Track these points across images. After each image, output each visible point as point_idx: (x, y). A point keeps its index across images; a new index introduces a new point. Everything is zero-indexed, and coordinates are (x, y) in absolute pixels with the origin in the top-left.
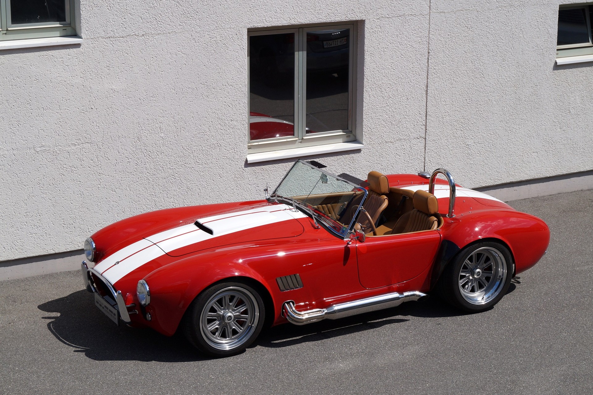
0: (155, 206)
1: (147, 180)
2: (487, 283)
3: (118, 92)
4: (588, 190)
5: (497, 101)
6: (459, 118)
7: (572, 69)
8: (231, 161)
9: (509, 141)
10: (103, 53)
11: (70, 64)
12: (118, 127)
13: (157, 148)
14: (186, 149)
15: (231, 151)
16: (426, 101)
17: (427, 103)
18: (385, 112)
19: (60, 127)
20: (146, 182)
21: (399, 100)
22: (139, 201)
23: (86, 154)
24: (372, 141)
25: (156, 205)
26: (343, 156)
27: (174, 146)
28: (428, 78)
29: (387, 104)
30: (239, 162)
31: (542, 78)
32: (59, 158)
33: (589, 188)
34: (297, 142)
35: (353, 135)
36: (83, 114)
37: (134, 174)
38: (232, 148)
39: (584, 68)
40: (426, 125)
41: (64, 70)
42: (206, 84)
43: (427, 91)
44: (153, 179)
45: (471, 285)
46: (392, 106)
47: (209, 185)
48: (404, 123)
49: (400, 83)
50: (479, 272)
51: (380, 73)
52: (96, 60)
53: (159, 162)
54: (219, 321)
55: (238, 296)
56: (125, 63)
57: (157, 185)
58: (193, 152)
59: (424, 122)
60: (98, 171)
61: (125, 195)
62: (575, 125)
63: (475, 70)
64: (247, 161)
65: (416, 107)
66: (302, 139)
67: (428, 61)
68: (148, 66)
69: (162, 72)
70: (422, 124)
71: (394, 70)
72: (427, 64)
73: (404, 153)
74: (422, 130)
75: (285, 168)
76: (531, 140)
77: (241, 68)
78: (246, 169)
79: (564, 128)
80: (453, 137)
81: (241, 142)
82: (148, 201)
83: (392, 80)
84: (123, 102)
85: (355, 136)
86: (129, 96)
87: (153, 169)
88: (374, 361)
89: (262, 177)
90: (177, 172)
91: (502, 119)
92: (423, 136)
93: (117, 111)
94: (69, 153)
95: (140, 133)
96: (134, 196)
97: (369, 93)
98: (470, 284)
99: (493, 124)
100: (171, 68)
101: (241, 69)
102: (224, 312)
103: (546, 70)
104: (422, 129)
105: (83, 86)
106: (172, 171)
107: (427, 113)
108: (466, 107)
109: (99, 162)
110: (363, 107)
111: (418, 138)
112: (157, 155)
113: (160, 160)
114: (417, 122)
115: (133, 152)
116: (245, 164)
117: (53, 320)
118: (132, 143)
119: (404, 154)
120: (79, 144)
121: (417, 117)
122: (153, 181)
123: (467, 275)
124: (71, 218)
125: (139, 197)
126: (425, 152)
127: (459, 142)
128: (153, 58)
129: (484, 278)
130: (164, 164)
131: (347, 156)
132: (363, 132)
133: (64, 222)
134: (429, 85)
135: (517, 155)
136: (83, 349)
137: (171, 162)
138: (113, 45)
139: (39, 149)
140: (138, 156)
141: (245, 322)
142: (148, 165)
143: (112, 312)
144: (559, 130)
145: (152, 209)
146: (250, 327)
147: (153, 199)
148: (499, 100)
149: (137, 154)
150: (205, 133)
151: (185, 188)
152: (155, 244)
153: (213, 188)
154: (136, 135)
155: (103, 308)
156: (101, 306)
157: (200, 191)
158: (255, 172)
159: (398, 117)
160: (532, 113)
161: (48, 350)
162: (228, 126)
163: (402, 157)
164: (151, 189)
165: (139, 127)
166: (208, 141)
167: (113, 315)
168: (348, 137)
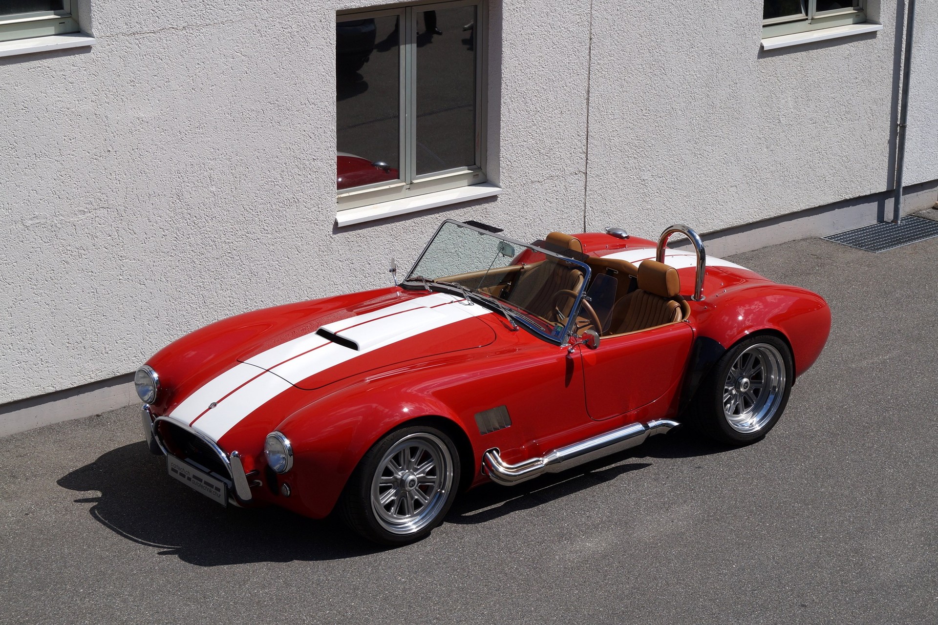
1: (191, 263)
2: (755, 398)
3: (147, 122)
4: (803, 240)
5: (683, 110)
6: (632, 139)
7: (782, 55)
8: (313, 225)
9: (699, 171)
10: (124, 59)
11: (76, 80)
12: (148, 179)
13: (206, 210)
14: (248, 209)
15: (313, 210)
16: (586, 114)
17: (588, 117)
18: (530, 134)
19: (62, 184)
20: (190, 266)
21: (550, 115)
22: (180, 298)
23: (100, 226)
24: (512, 182)
25: (205, 302)
26: (473, 207)
27: (231, 206)
28: (589, 79)
29: (533, 122)
30: (325, 226)
31: (743, 72)
32: (59, 236)
33: (804, 237)
34: (404, 189)
35: (483, 173)
36: (95, 161)
37: (172, 254)
38: (314, 204)
39: (798, 53)
40: (587, 152)
41: (66, 90)
42: (277, 102)
43: (588, 99)
44: (201, 260)
45: (734, 404)
46: (540, 125)
47: (282, 265)
48: (557, 150)
49: (551, 88)
50: (746, 383)
51: (523, 74)
52: (114, 72)
53: (209, 233)
54: (394, 489)
55: (423, 447)
56: (158, 75)
57: (207, 270)
58: (259, 214)
59: (584, 147)
60: (119, 253)
61: (158, 290)
62: (786, 142)
63: (654, 63)
64: (336, 223)
65: (573, 125)
66: (411, 184)
67: (590, 52)
68: (191, 78)
69: (213, 86)
70: (581, 152)
71: (543, 67)
72: (588, 57)
73: (557, 197)
74: (582, 160)
75: (391, 231)
76: (728, 168)
77: (327, 75)
78: (335, 236)
79: (773, 146)
80: (624, 170)
81: (328, 193)
82: (193, 297)
83: (540, 85)
84: (154, 139)
85: (485, 175)
86: (164, 128)
87: (201, 244)
88: (635, 535)
89: (358, 248)
90: (235, 248)
91: (690, 138)
92: (583, 169)
93: (146, 153)
94: (75, 226)
95: (180, 188)
96: (173, 290)
97: (508, 106)
98: (733, 402)
99: (677, 146)
100: (226, 80)
101: (328, 77)
102: (402, 474)
103: (749, 58)
105: (96, 114)
106: (228, 246)
107: (588, 134)
108: (641, 122)
109: (120, 238)
110: (500, 129)
111: (576, 174)
112: (206, 222)
113: (210, 230)
114: (575, 148)
115: (170, 219)
116: (333, 229)
117: (95, 504)
118: (169, 205)
119: (557, 199)
120: (91, 211)
121: (575, 140)
122: (200, 265)
123: (730, 388)
124: (79, 333)
125: (180, 291)
126: (586, 195)
127: (631, 177)
128: (198, 64)
129: (752, 391)
130: (216, 236)
131: (477, 207)
132: (501, 168)
133: (68, 339)
134: (592, 90)
135: (710, 192)
136: (171, 550)
137: (226, 233)
138: (140, 45)
139: (30, 222)
140: (178, 225)
141: (432, 487)
142: (192, 239)
143: (212, 486)
144: (765, 150)
145: (199, 309)
146: (438, 494)
147: (201, 293)
148: (685, 109)
149: (176, 222)
150: (275, 182)
151: (247, 273)
152: (268, 370)
153: (287, 270)
154: (175, 191)
155: (189, 479)
156: (184, 476)
157: (268, 276)
158: (349, 240)
159: (548, 141)
160: (729, 125)
161: (115, 554)
162: (308, 169)
163: (554, 205)
164: (197, 278)
165: (179, 178)
166: (281, 195)
167: (213, 490)
168: (476, 176)
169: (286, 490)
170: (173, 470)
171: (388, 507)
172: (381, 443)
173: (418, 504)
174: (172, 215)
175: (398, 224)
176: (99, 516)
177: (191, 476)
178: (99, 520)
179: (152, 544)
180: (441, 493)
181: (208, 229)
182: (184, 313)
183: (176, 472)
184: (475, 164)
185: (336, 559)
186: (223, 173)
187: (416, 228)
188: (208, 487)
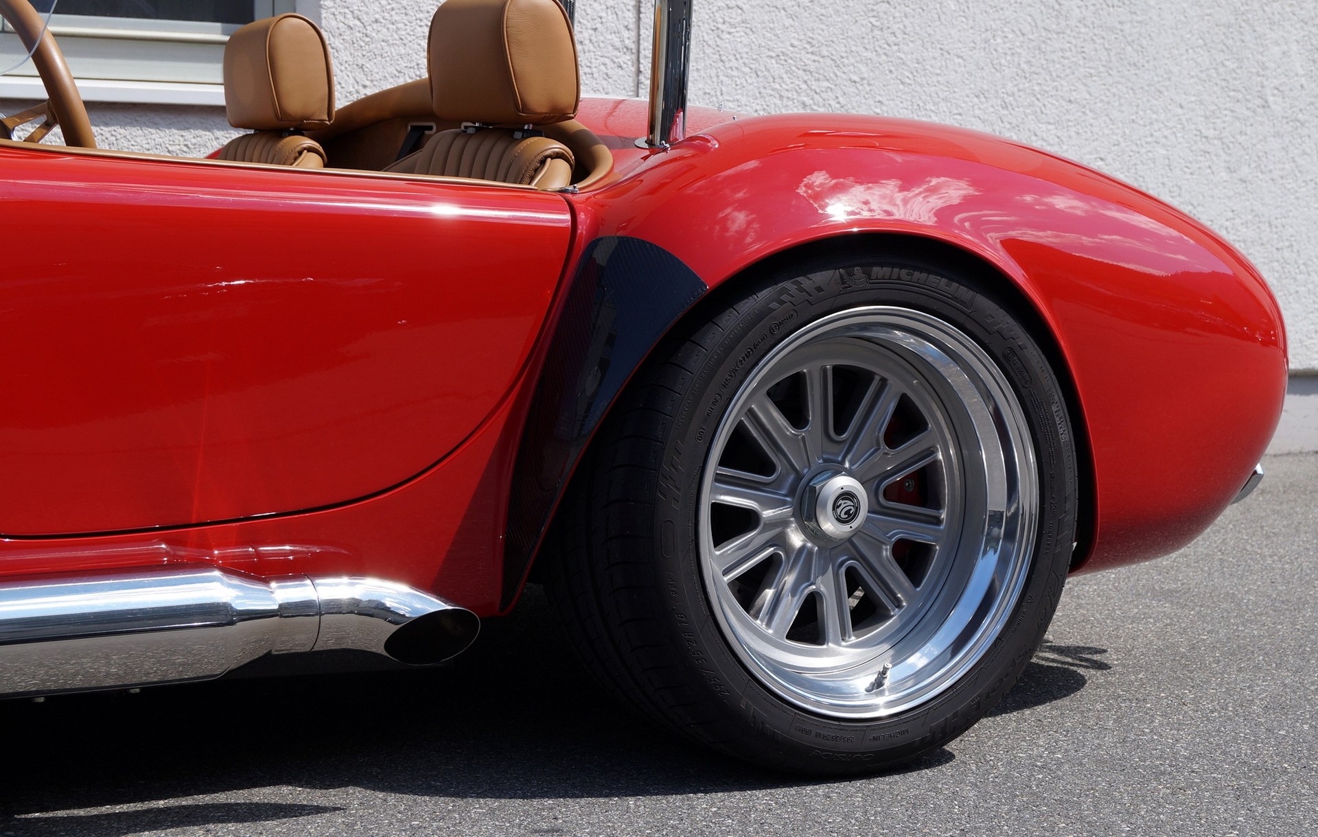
6: (792, 46)
24: (368, 83)
40: (639, 52)
59: (626, 34)
62: (1287, 166)
70: (618, 44)
74: (621, 72)
79: (1246, 169)
91: (985, 87)
98: (790, 579)
99: (945, 100)
104: (620, 67)
114: (595, 30)
123: (767, 514)
144: (1223, 174)
160: (1110, 80)
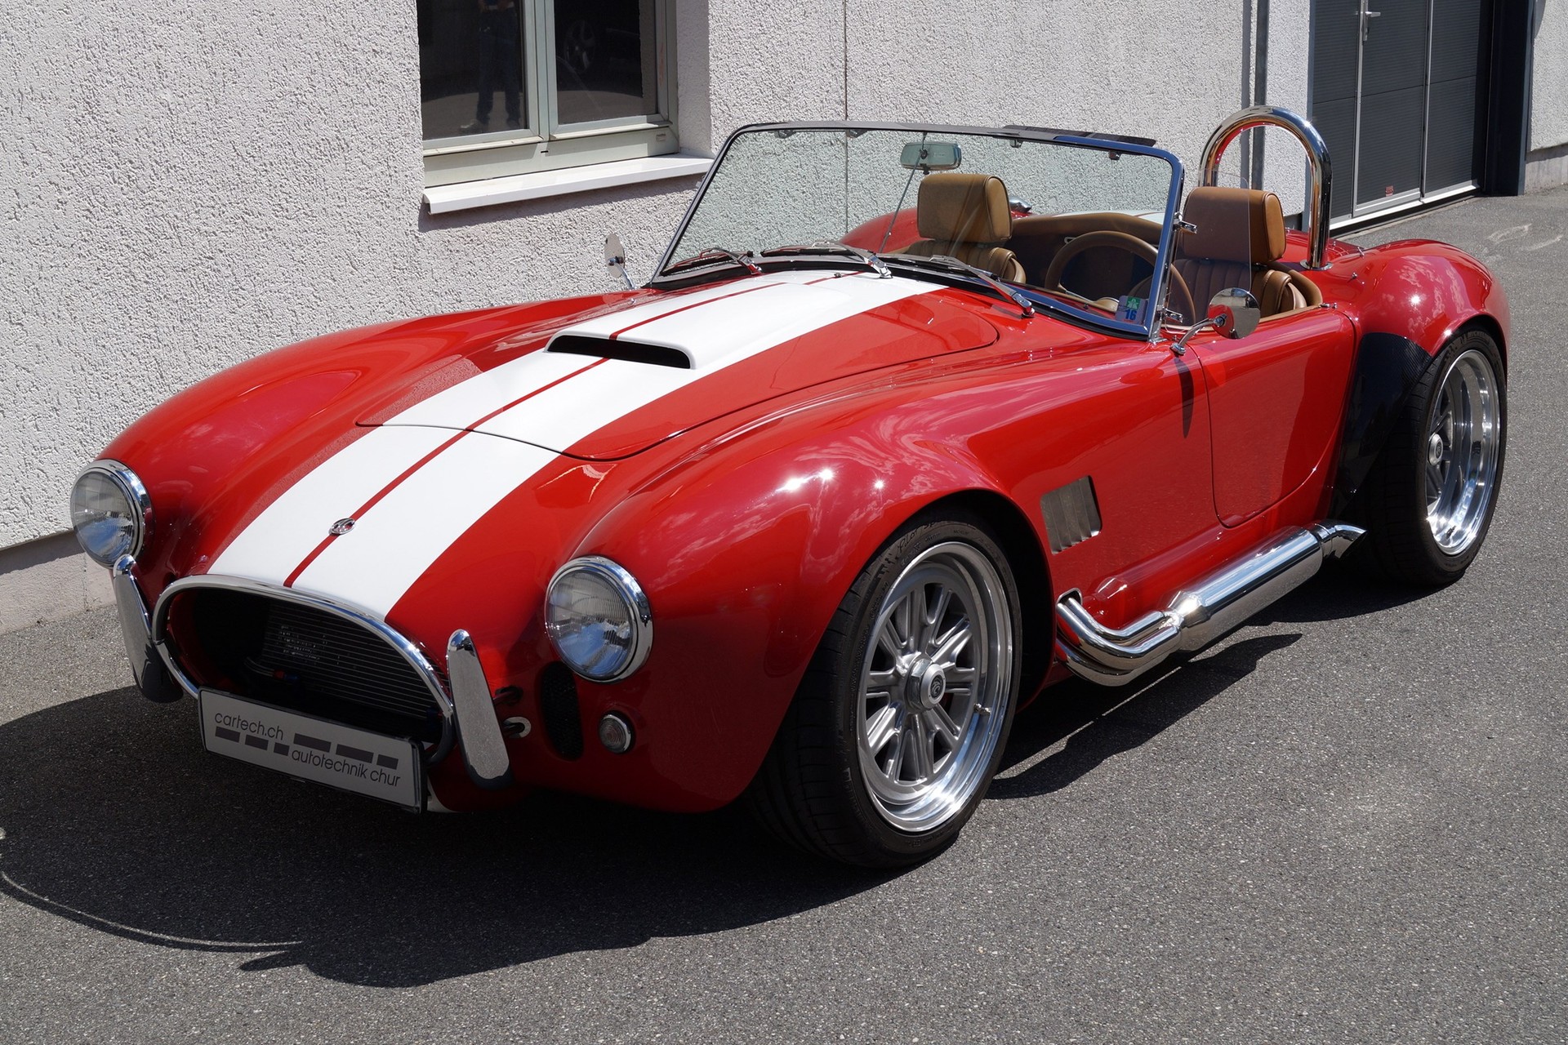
0: (160, 380)
1: (127, 277)
8: (379, 206)
12: (15, 53)
13: (151, 145)
14: (244, 154)
15: (378, 169)
16: (843, 24)
17: (845, 30)
18: (757, 52)
20: (123, 284)
21: (787, 16)
25: (162, 377)
26: (669, 195)
27: (208, 142)
29: (761, 26)
30: (404, 210)
34: (539, 149)
35: (671, 131)
37: (82, 251)
38: (380, 157)
40: (847, 102)
44: (148, 272)
46: (772, 34)
47: (322, 294)
48: (801, 92)
53: (164, 206)
54: (893, 705)
55: (950, 583)
57: (162, 296)
58: (268, 168)
59: (840, 92)
61: (55, 340)
64: (426, 205)
65: (824, 44)
66: (550, 141)
70: (838, 99)
73: (804, 190)
75: (528, 234)
78: (423, 236)
81: (405, 135)
82: (136, 363)
85: (677, 138)
87: (146, 232)
89: (469, 267)
90: (221, 248)
95: (92, 85)
96: (88, 342)
102: (909, 661)
106: (205, 242)
107: (846, 65)
108: (923, 52)
110: (707, 33)
111: (832, 144)
112: (155, 178)
113: (165, 198)
115: (72, 162)
116: (420, 220)
118: (68, 126)
119: (804, 193)
121: (828, 75)
122: (147, 282)
125: (104, 346)
126: (846, 190)
130: (179, 214)
132: (712, 118)
137: (200, 208)
140: (91, 178)
141: (965, 700)
142: (126, 216)
143: (366, 756)
145: (150, 393)
146: (976, 717)
147: (152, 352)
148: (984, 37)
149: (87, 171)
150: (299, 96)
151: (249, 309)
152: (469, 430)
153: (333, 307)
154: (79, 90)
155: (281, 749)
156: (262, 744)
157: (295, 319)
158: (450, 247)
159: (786, 71)
161: (108, 987)
162: (364, 74)
163: (798, 205)
164: (142, 315)
165: (88, 59)
166: (311, 127)
167: (372, 766)
168: (662, 138)
169: (617, 731)
170: (221, 733)
171: (882, 757)
172: (874, 569)
173: (940, 748)
174: (77, 151)
175: (541, 219)
176: (20, 887)
177: (288, 740)
178: (21, 897)
179: (208, 943)
180: (982, 715)
181: (161, 196)
182: (118, 402)
183: (234, 736)
184: (657, 112)
185: (766, 920)
186: (186, 58)
187: (572, 231)
188: (356, 762)
